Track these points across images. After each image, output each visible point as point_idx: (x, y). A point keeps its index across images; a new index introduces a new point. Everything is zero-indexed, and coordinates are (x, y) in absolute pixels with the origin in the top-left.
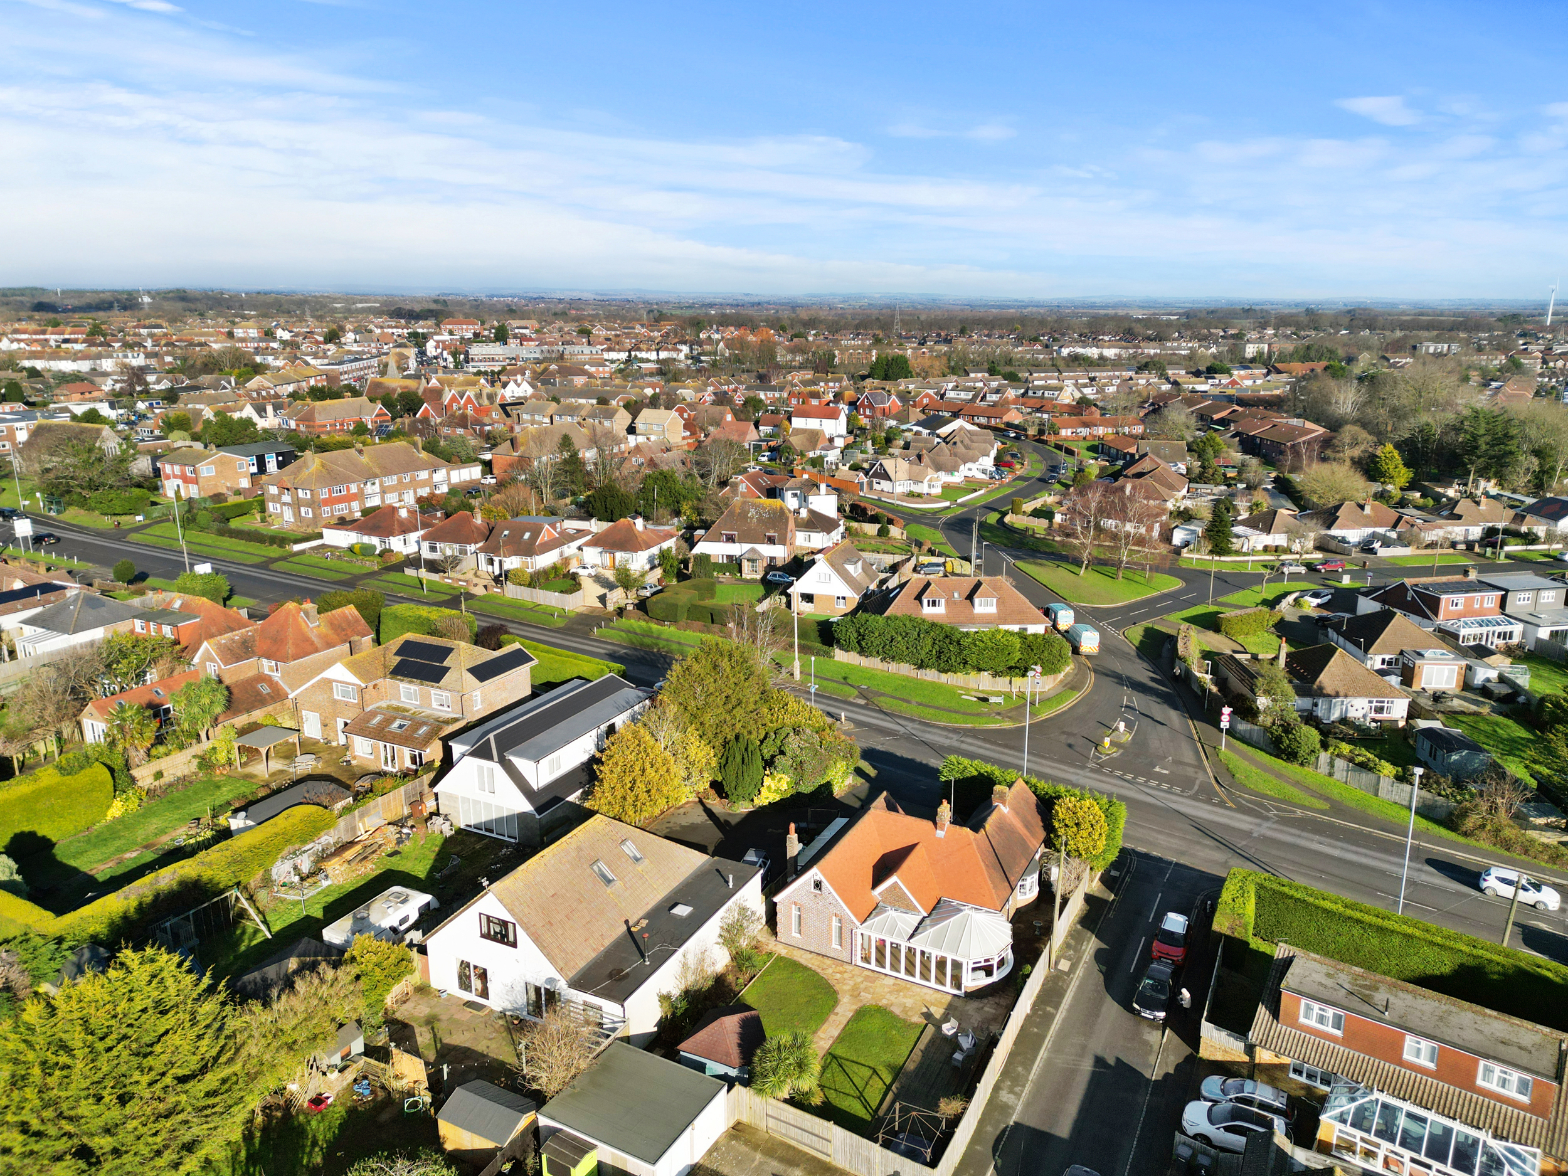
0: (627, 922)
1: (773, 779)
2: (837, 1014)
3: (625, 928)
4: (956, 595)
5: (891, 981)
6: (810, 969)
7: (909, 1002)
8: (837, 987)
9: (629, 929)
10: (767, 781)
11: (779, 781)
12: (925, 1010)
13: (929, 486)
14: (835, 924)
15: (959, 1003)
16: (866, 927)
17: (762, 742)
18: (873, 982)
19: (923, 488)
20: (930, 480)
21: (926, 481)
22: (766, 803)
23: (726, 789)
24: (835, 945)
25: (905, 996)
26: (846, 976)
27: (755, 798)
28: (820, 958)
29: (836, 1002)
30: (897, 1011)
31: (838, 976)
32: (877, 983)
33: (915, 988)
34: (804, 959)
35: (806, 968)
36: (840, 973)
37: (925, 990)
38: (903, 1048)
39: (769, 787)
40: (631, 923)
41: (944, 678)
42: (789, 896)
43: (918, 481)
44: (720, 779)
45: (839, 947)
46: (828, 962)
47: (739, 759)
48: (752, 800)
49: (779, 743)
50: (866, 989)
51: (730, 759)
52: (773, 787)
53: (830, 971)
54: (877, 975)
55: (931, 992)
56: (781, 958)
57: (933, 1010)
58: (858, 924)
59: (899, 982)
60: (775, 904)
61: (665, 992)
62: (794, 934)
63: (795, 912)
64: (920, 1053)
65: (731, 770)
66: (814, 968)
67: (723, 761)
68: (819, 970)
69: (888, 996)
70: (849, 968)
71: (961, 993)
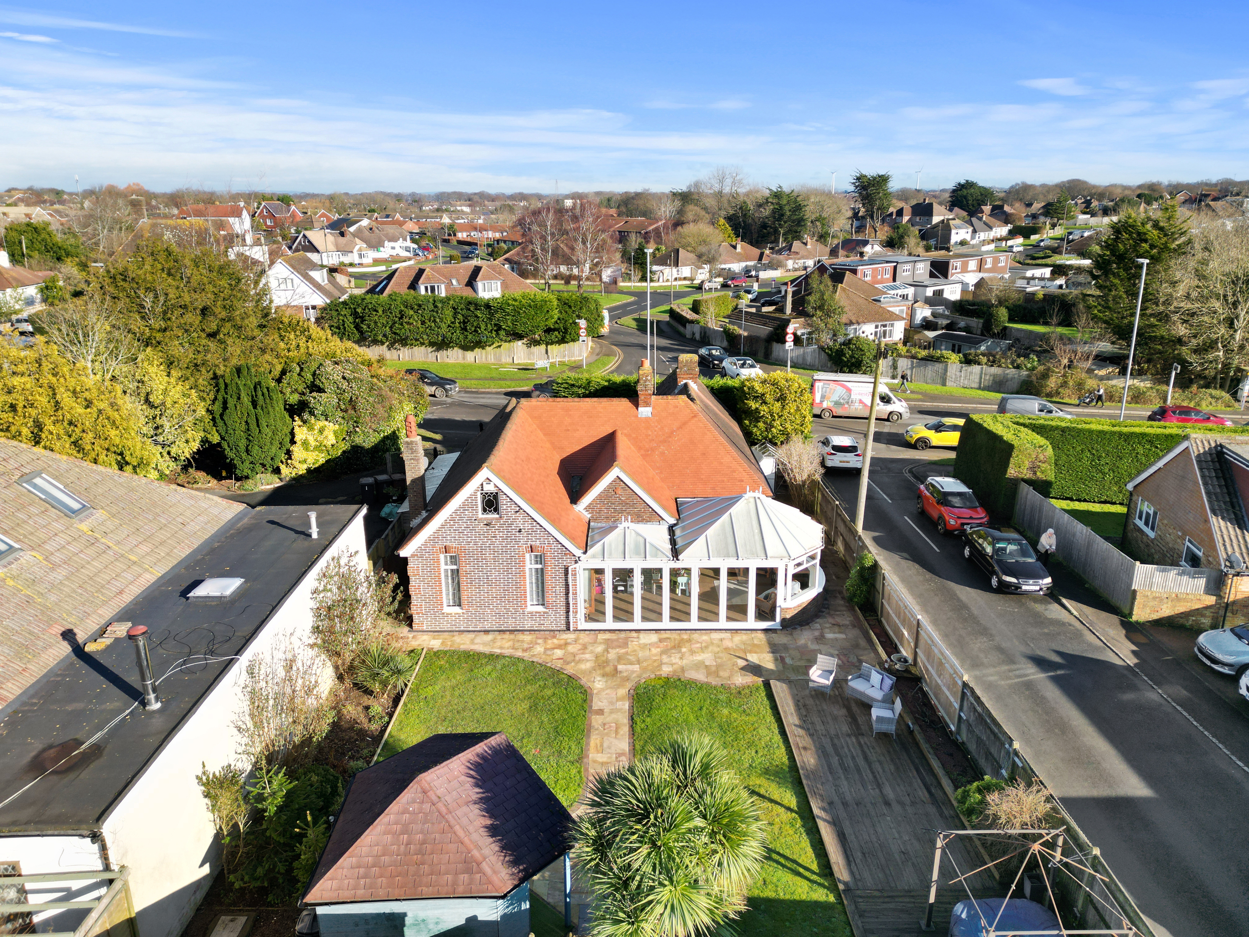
0: (68, 635)
1: (311, 429)
2: (601, 712)
3: (66, 648)
4: (454, 282)
5: (654, 637)
6: (498, 657)
7: (707, 657)
8: (570, 669)
9: (78, 651)
10: (301, 433)
11: (321, 431)
12: (742, 663)
13: (360, 256)
14: (530, 565)
15: (782, 639)
16: (594, 557)
17: (279, 381)
18: (625, 645)
19: (354, 258)
20: (360, 250)
21: (355, 251)
22: (302, 469)
23: (230, 454)
24: (532, 607)
25: (692, 652)
26: (570, 648)
27: (283, 468)
28: (507, 636)
29: (586, 694)
30: (700, 676)
31: (559, 653)
32: (633, 645)
33: (696, 636)
34: (481, 644)
35: (492, 658)
36: (559, 647)
37: (716, 636)
38: (763, 731)
39: (305, 443)
40: (81, 637)
41: (470, 356)
42: (433, 539)
43: (347, 251)
44: (215, 439)
45: (541, 609)
46: (527, 637)
47: (246, 400)
48: (277, 471)
49: (309, 377)
50: (620, 659)
51: (231, 402)
52: (313, 443)
53: (539, 649)
54: (623, 635)
55: (727, 635)
56: (437, 654)
57: (754, 658)
58: (578, 552)
59: (664, 635)
60: (405, 560)
61: (215, 768)
62: (446, 610)
63: (445, 566)
64: (801, 732)
65: (235, 419)
66: (507, 652)
67: (217, 408)
68: (519, 654)
69: (665, 658)
70: (570, 636)
71: (775, 624)
